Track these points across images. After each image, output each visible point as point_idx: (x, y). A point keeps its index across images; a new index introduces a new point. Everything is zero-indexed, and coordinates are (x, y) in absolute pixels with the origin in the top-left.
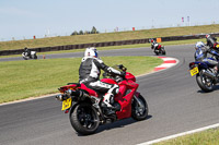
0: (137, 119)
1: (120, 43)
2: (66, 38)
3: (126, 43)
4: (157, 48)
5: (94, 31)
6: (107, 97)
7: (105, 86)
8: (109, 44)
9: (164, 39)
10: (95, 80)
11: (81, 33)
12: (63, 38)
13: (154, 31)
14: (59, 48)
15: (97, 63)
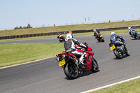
0: (94, 72)
1: (46, 34)
2: (11, 31)
3: (49, 34)
4: (61, 38)
5: (29, 27)
6: (81, 59)
7: (79, 53)
8: (38, 35)
9: (73, 32)
10: (74, 50)
11: (21, 28)
12: (8, 31)
13: (67, 26)
14: (6, 38)
15: (74, 41)
